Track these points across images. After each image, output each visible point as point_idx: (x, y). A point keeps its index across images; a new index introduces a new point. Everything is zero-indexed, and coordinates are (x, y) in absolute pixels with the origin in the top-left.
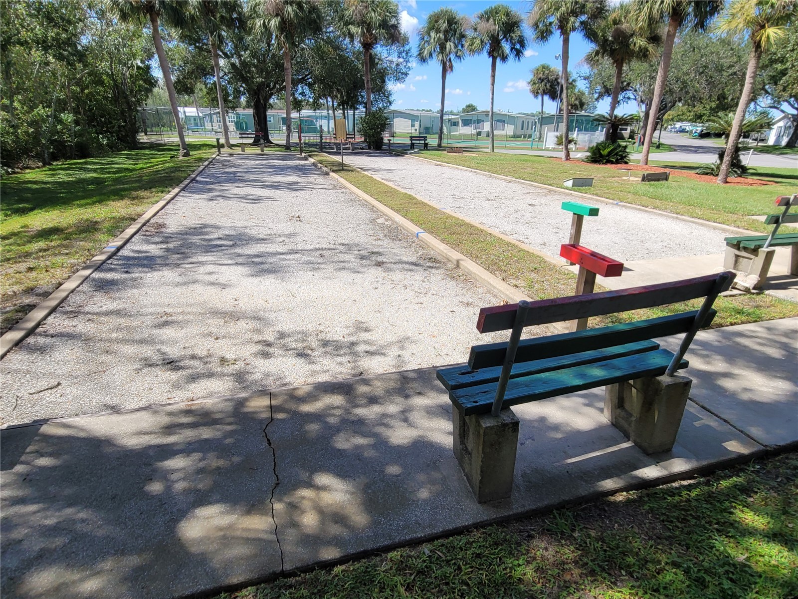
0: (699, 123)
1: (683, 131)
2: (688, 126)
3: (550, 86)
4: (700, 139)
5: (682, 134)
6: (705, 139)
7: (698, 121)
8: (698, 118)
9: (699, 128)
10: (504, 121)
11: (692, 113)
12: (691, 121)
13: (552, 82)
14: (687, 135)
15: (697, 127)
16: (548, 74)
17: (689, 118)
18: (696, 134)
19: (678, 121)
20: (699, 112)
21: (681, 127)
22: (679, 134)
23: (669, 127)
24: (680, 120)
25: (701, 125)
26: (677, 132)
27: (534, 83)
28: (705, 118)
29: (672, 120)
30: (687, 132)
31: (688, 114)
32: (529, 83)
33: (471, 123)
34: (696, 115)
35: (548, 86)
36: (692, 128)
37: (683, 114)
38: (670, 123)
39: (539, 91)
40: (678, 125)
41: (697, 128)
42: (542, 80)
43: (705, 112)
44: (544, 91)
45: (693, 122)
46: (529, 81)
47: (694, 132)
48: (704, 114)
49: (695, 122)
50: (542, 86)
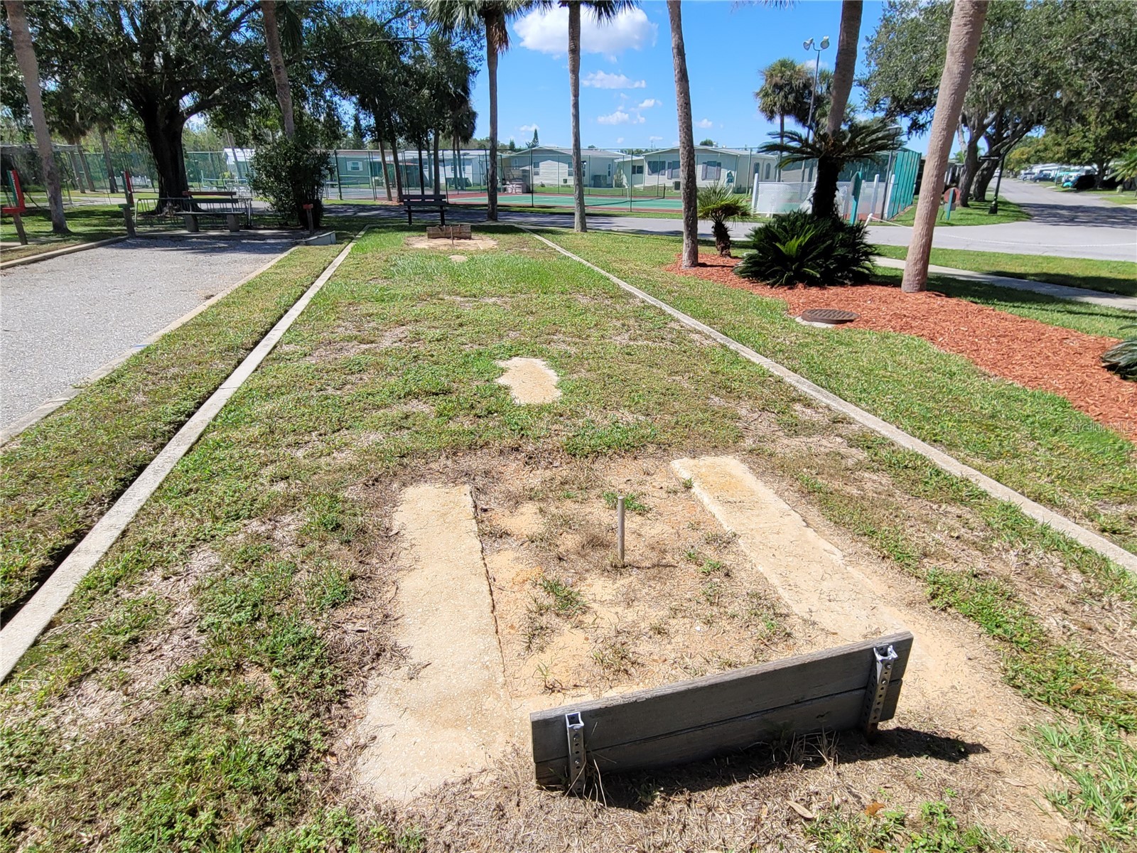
0: (1075, 164)
1: (1044, 178)
2: (1052, 169)
3: (796, 99)
4: (1076, 192)
5: (1043, 183)
6: (1086, 193)
7: (1073, 161)
8: (1073, 156)
9: (1075, 172)
10: (719, 165)
11: (1063, 148)
12: (1059, 161)
13: (798, 91)
14: (1053, 186)
15: (1070, 171)
16: (791, 76)
17: (1057, 156)
18: (1069, 184)
19: (1037, 163)
20: (1076, 145)
21: (1041, 171)
22: (1039, 184)
23: (1023, 172)
24: (1041, 160)
25: (1077, 168)
26: (1035, 180)
27: (766, 95)
28: (1087, 155)
29: (1028, 160)
30: (1052, 180)
31: (1056, 149)
32: (758, 94)
33: (663, 168)
34: (1069, 150)
35: (791, 98)
36: (1062, 174)
37: (1046, 149)
38: (1024, 166)
39: (775, 109)
40: (1037, 169)
41: (1071, 174)
42: (778, 87)
43: (1087, 145)
44: (782, 107)
45: (1063, 163)
46: (758, 91)
47: (1063, 180)
48: (1084, 149)
49: (1068, 163)
50: (779, 98)
